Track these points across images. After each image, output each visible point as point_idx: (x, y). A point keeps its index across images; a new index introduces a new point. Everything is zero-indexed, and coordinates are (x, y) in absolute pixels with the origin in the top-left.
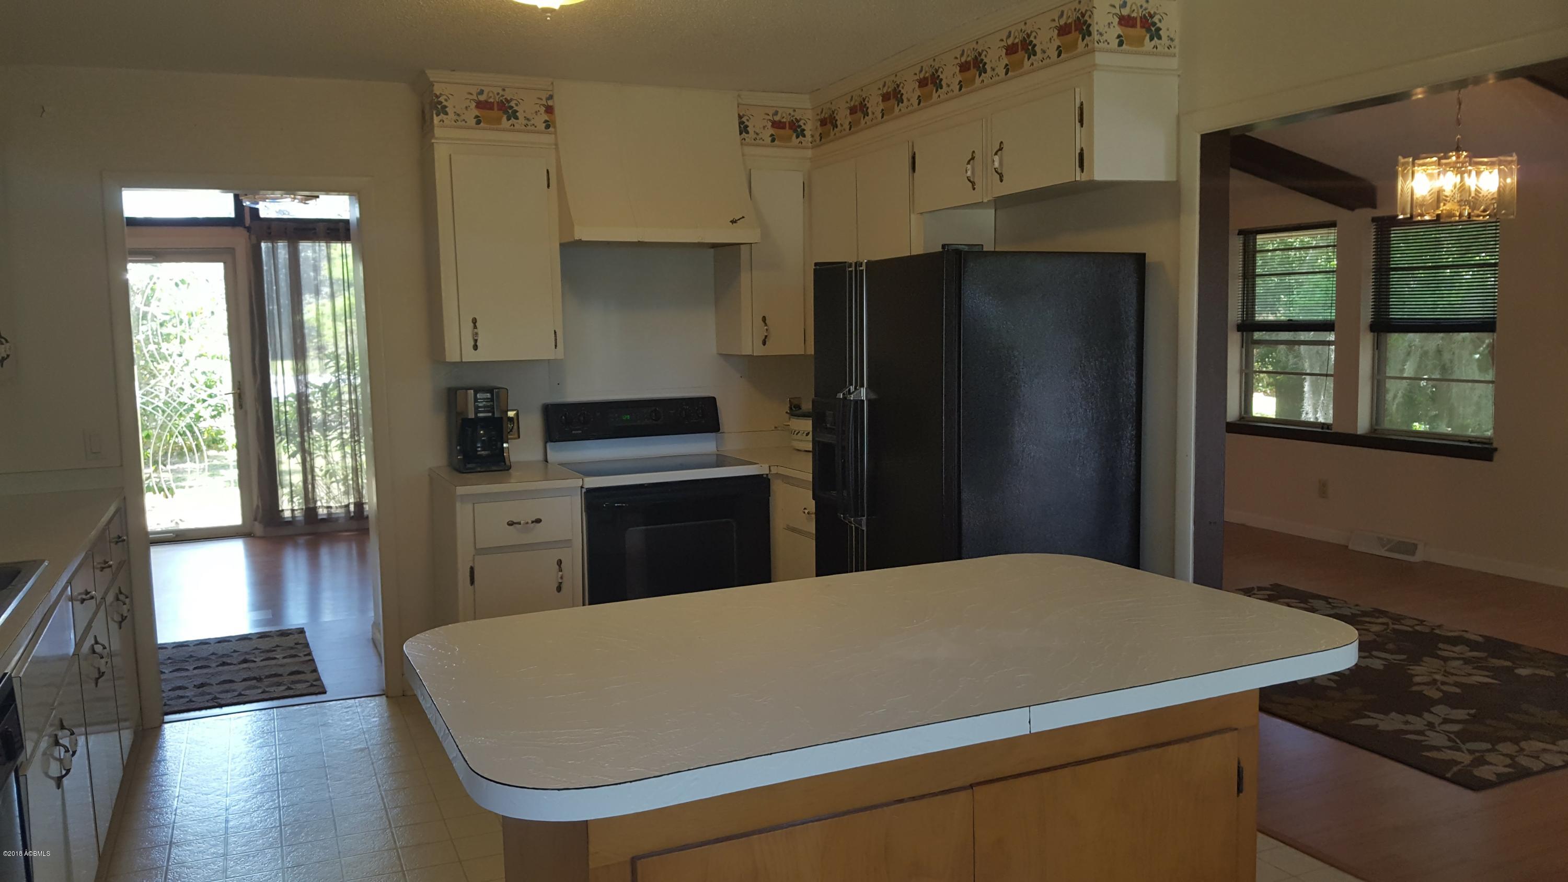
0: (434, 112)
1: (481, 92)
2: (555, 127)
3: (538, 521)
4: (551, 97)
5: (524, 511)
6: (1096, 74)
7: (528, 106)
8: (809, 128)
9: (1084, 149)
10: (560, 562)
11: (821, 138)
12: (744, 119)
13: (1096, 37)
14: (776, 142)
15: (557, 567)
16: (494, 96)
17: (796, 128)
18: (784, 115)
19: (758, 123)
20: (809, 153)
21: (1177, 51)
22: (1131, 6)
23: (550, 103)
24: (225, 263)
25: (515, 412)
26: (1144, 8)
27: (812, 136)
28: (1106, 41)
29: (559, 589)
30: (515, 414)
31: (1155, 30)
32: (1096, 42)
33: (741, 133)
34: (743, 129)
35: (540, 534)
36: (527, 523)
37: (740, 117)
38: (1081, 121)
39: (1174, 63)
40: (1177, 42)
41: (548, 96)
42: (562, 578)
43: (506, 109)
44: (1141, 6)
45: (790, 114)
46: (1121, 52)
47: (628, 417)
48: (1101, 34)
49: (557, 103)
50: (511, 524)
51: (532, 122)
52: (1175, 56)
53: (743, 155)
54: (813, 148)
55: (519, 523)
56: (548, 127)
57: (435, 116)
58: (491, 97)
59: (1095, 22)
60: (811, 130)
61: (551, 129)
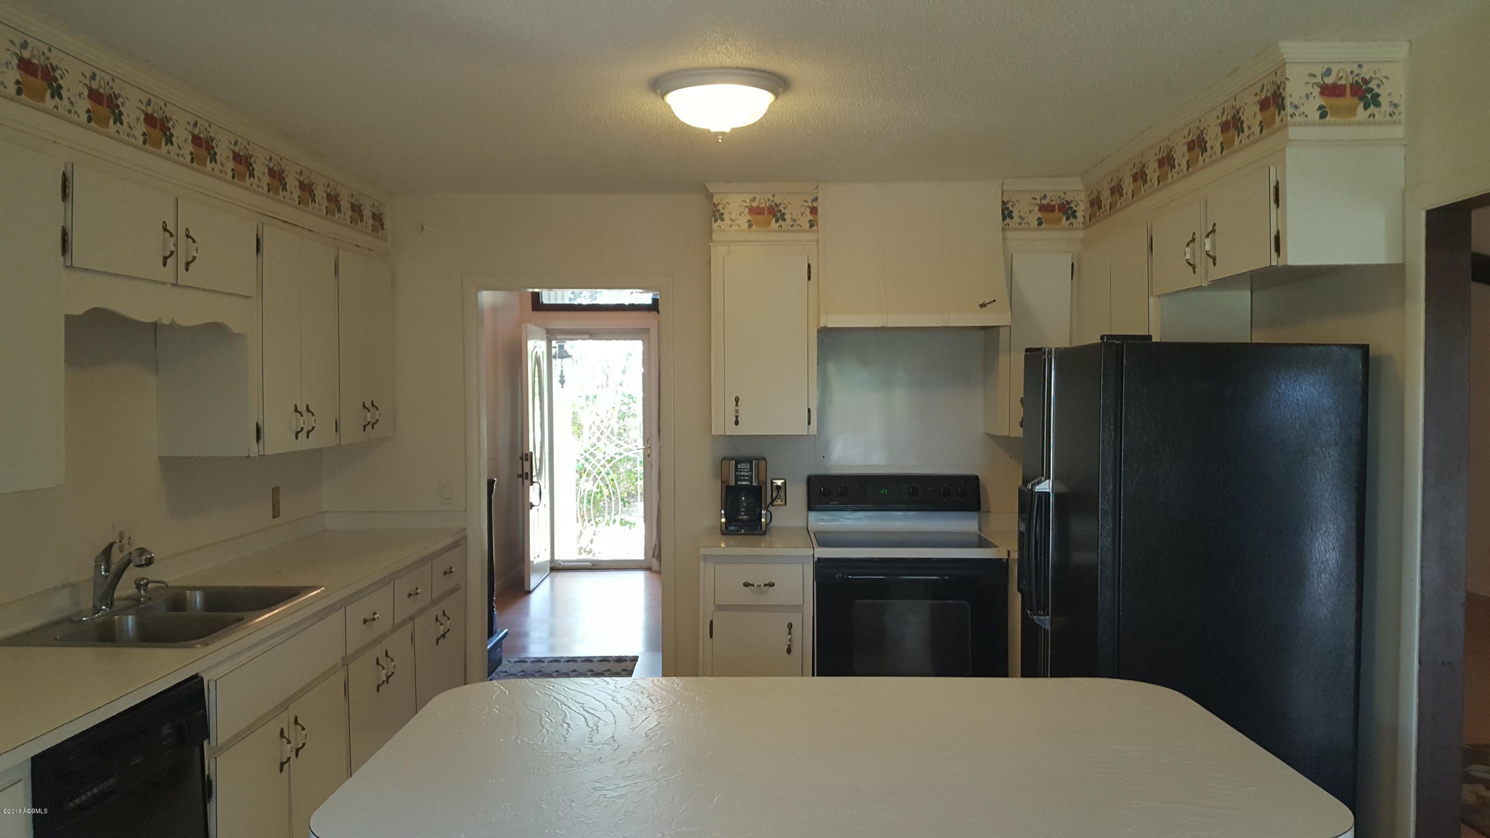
0: (713, 219)
1: (754, 199)
2: (817, 226)
3: (771, 585)
4: (816, 199)
5: (759, 574)
6: (1290, 152)
7: (795, 209)
8: (1081, 210)
9: (1280, 231)
10: (790, 626)
11: (1090, 219)
12: (1009, 205)
13: (1289, 110)
14: (1043, 225)
15: (788, 630)
16: (765, 202)
17: (1067, 210)
18: (1053, 198)
19: (1024, 208)
20: (1081, 234)
21: (1402, 118)
22: (1339, 72)
23: (815, 204)
24: (643, 341)
25: (783, 481)
26: (1355, 73)
27: (1084, 217)
28: (1303, 113)
29: (789, 651)
30: (782, 483)
31: (1371, 97)
32: (1289, 117)
33: (1004, 219)
34: (1007, 214)
35: (773, 597)
36: (759, 586)
37: (1003, 203)
38: (1277, 201)
39: (1399, 132)
40: (1402, 108)
41: (813, 198)
42: (790, 640)
43: (775, 213)
44: (1352, 72)
45: (1060, 197)
46: (1324, 125)
47: (886, 491)
48: (1296, 107)
49: (820, 205)
50: (746, 585)
51: (798, 223)
52: (1400, 122)
53: (1004, 239)
54: (1084, 229)
55: (753, 585)
56: (811, 226)
57: (713, 222)
58: (762, 203)
59: (1288, 93)
60: (1083, 211)
61: (815, 228)
